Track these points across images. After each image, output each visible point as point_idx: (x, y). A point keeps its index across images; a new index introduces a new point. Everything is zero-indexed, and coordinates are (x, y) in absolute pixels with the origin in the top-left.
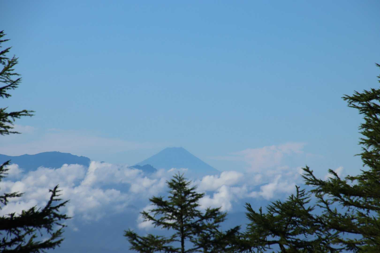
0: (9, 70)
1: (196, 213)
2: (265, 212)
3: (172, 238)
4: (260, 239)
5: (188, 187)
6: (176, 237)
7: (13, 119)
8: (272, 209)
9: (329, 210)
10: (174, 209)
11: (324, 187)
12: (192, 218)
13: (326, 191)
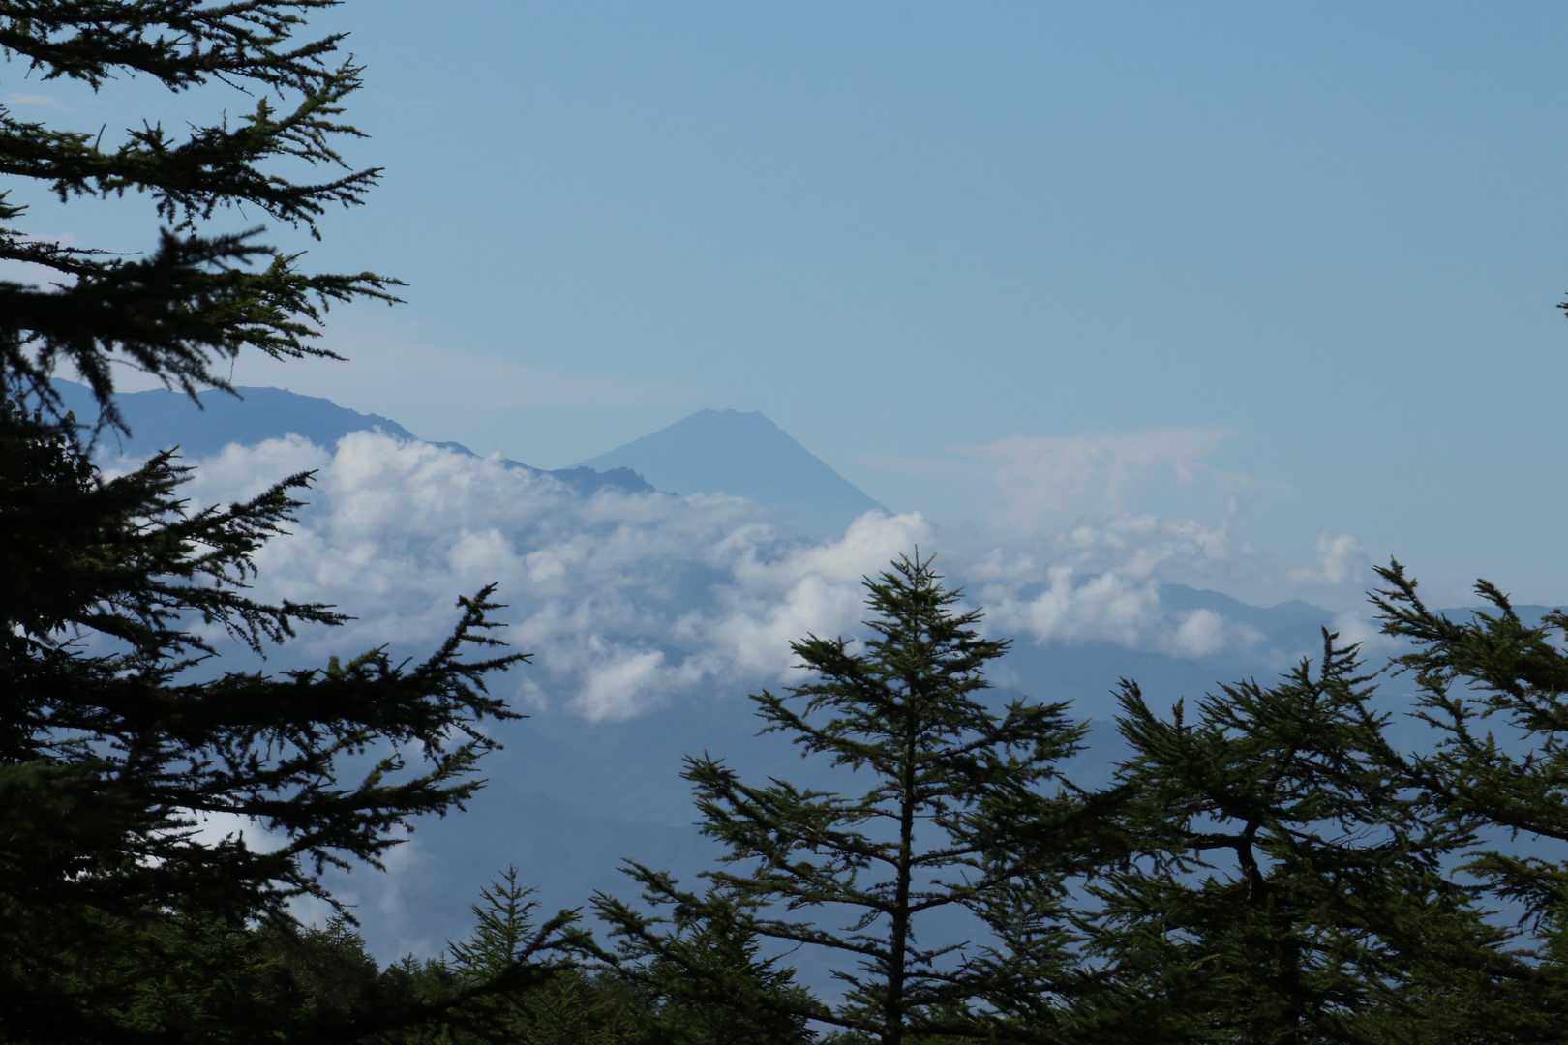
0: (325, 112)
1: (970, 713)
2: (1194, 719)
3: (867, 804)
4: (1164, 825)
5: (953, 611)
6: (882, 798)
7: (324, 300)
8: (1220, 712)
9: (1465, 739)
10: (887, 691)
11: (1457, 649)
12: (954, 731)
13: (1463, 663)
